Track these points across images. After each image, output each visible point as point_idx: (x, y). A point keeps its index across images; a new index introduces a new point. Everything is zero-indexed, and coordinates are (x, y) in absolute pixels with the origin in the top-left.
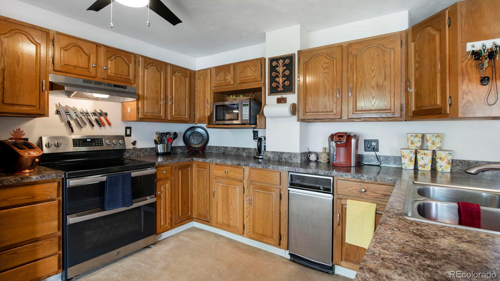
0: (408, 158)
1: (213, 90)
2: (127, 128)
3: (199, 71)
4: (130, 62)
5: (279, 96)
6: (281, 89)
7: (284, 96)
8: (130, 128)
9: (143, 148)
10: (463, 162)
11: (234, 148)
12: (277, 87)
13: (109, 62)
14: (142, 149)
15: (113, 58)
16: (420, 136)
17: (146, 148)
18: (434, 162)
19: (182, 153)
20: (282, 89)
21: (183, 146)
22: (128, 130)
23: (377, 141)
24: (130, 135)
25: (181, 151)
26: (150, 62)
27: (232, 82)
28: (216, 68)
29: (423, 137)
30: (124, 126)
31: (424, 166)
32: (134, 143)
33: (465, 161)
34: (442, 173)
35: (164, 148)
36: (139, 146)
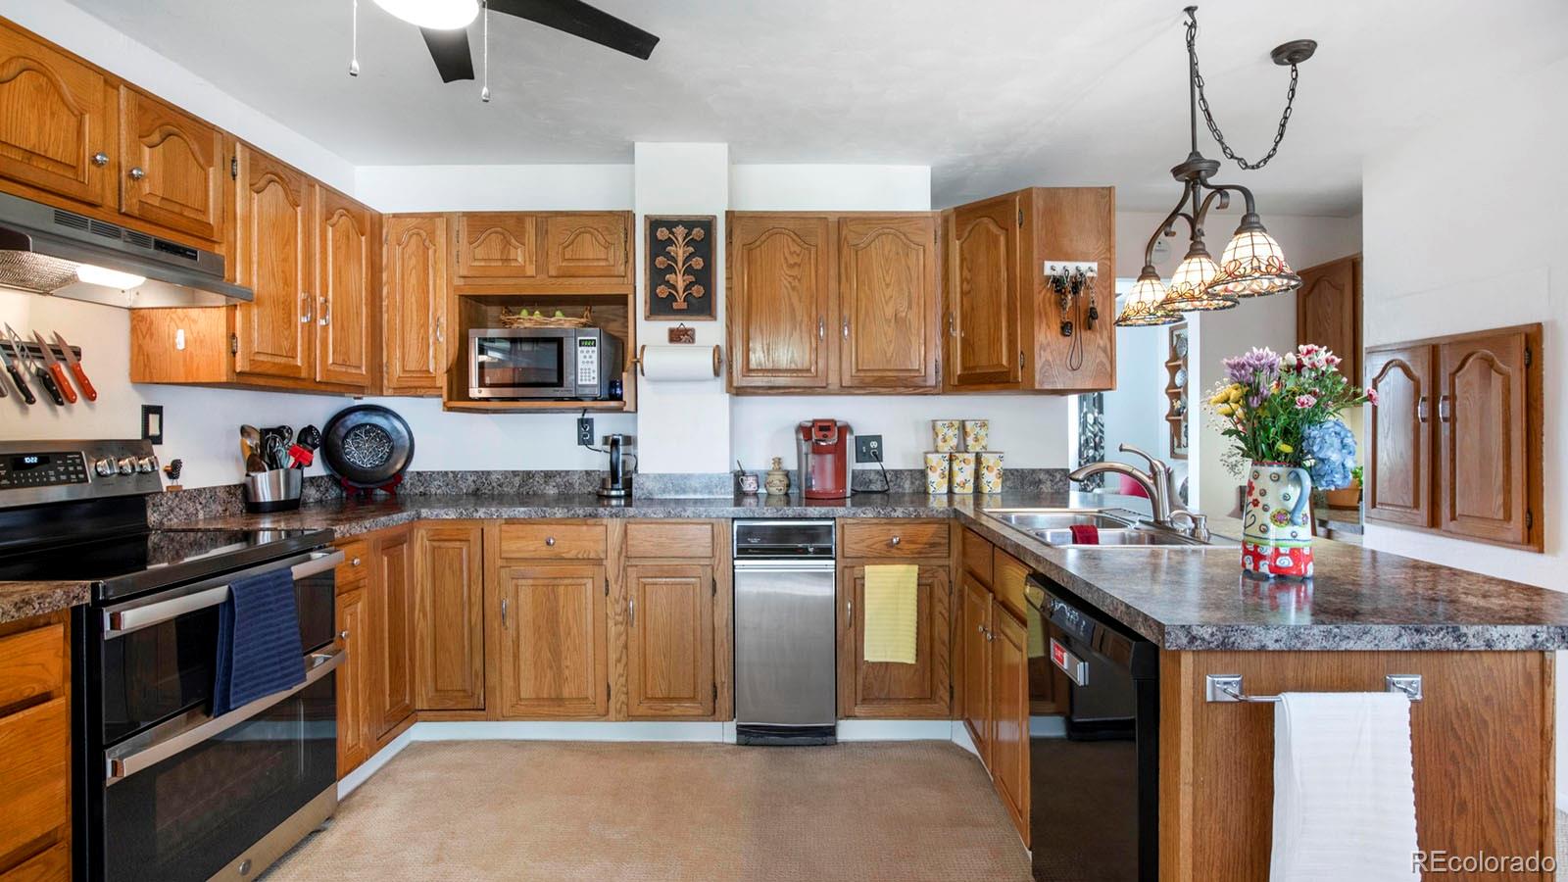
0: (939, 471)
1: (456, 288)
2: (148, 410)
3: (395, 216)
4: (210, 163)
5: (675, 325)
6: (680, 304)
7: (688, 324)
8: (158, 410)
9: (204, 489)
10: (1016, 473)
11: (515, 473)
12: (672, 298)
13: (147, 150)
14: (200, 491)
15: (156, 137)
16: (956, 424)
17: (215, 488)
18: (978, 476)
19: (321, 501)
20: (684, 306)
21: (322, 477)
22: (153, 419)
23: (878, 439)
24: (158, 440)
25: (318, 495)
26: (269, 171)
27: (531, 270)
28: (472, 217)
29: (963, 424)
30: (137, 401)
31: (963, 485)
32: (174, 470)
33: (1017, 470)
34: (991, 495)
35: (275, 486)
36: (188, 480)
